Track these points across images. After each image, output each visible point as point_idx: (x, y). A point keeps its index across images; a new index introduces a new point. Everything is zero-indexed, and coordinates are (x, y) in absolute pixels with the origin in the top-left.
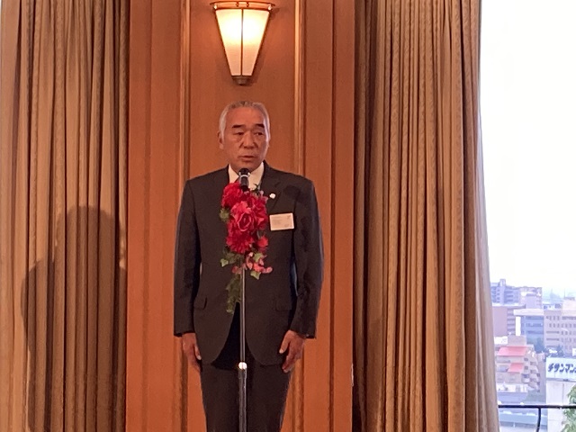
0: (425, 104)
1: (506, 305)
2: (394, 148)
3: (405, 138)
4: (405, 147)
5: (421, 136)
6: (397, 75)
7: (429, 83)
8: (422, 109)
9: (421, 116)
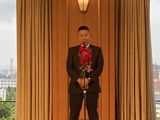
0: (134, 18)
1: (156, 70)
2: (126, 30)
3: (129, 27)
4: (129, 30)
5: (133, 27)
6: (127, 10)
7: (135, 12)
8: (133, 19)
9: (133, 21)
